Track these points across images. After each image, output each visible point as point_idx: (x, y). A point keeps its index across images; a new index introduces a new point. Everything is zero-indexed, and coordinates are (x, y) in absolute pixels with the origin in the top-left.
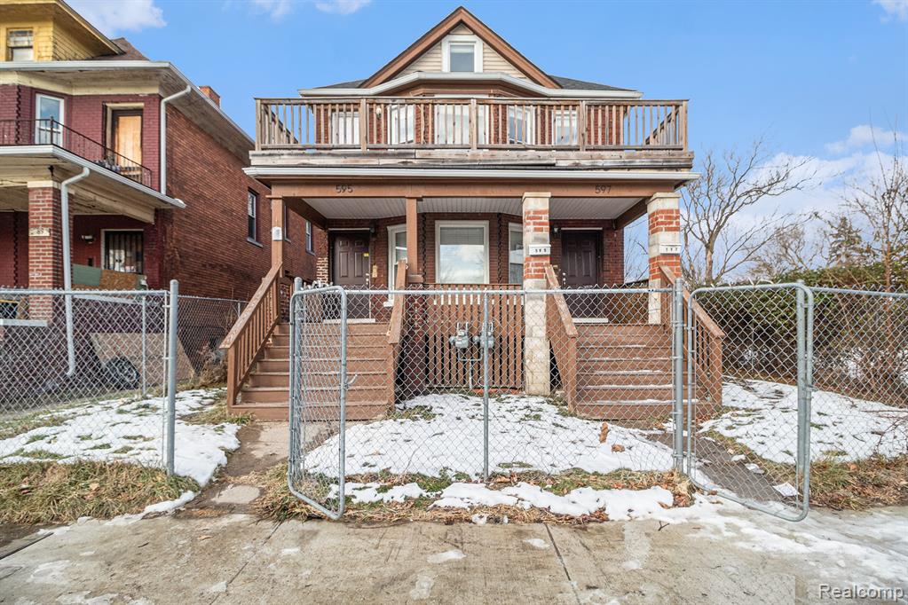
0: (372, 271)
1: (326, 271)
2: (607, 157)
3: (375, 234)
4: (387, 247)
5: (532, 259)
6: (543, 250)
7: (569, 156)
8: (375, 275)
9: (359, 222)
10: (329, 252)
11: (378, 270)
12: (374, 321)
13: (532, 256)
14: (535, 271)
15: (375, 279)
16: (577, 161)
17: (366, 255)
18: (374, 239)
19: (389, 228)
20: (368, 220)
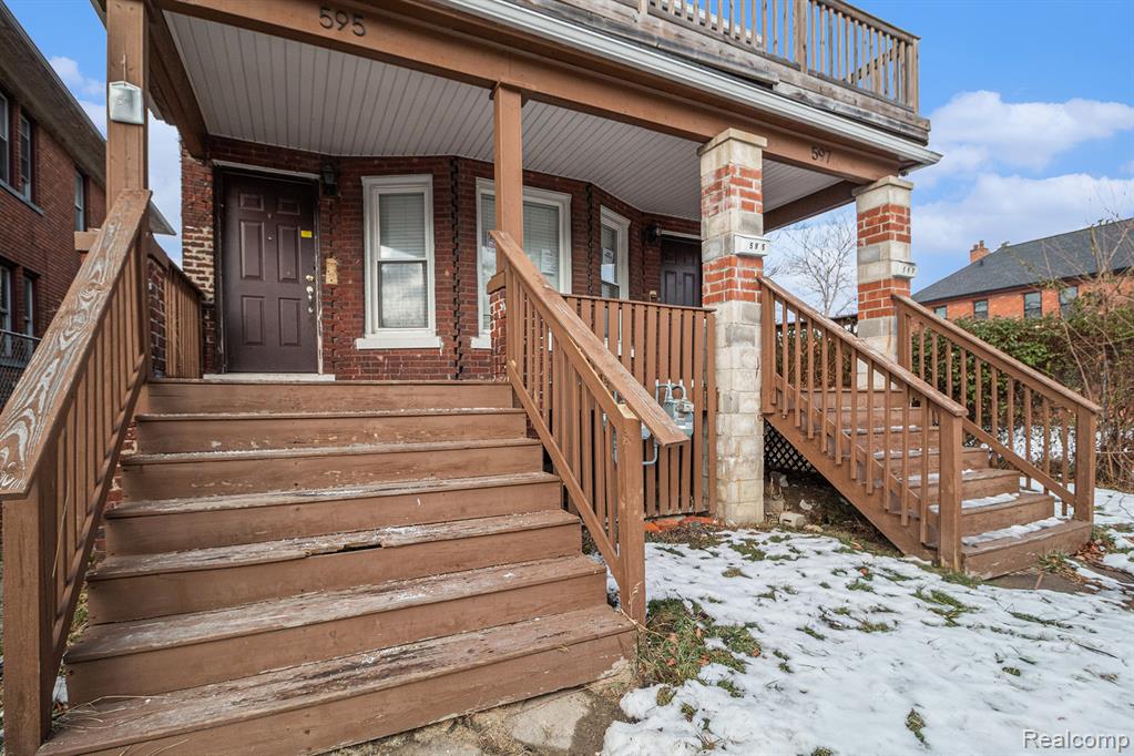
0: (324, 269)
1: (208, 259)
2: (840, 97)
3: (330, 190)
4: (362, 220)
5: (739, 262)
6: (760, 246)
7: (792, 78)
8: (332, 278)
9: (292, 158)
10: (214, 214)
11: (339, 270)
12: (331, 378)
13: (739, 255)
14: (744, 285)
15: (332, 287)
16: (803, 91)
17: (306, 234)
18: (329, 201)
19: (367, 181)
20: (315, 156)
